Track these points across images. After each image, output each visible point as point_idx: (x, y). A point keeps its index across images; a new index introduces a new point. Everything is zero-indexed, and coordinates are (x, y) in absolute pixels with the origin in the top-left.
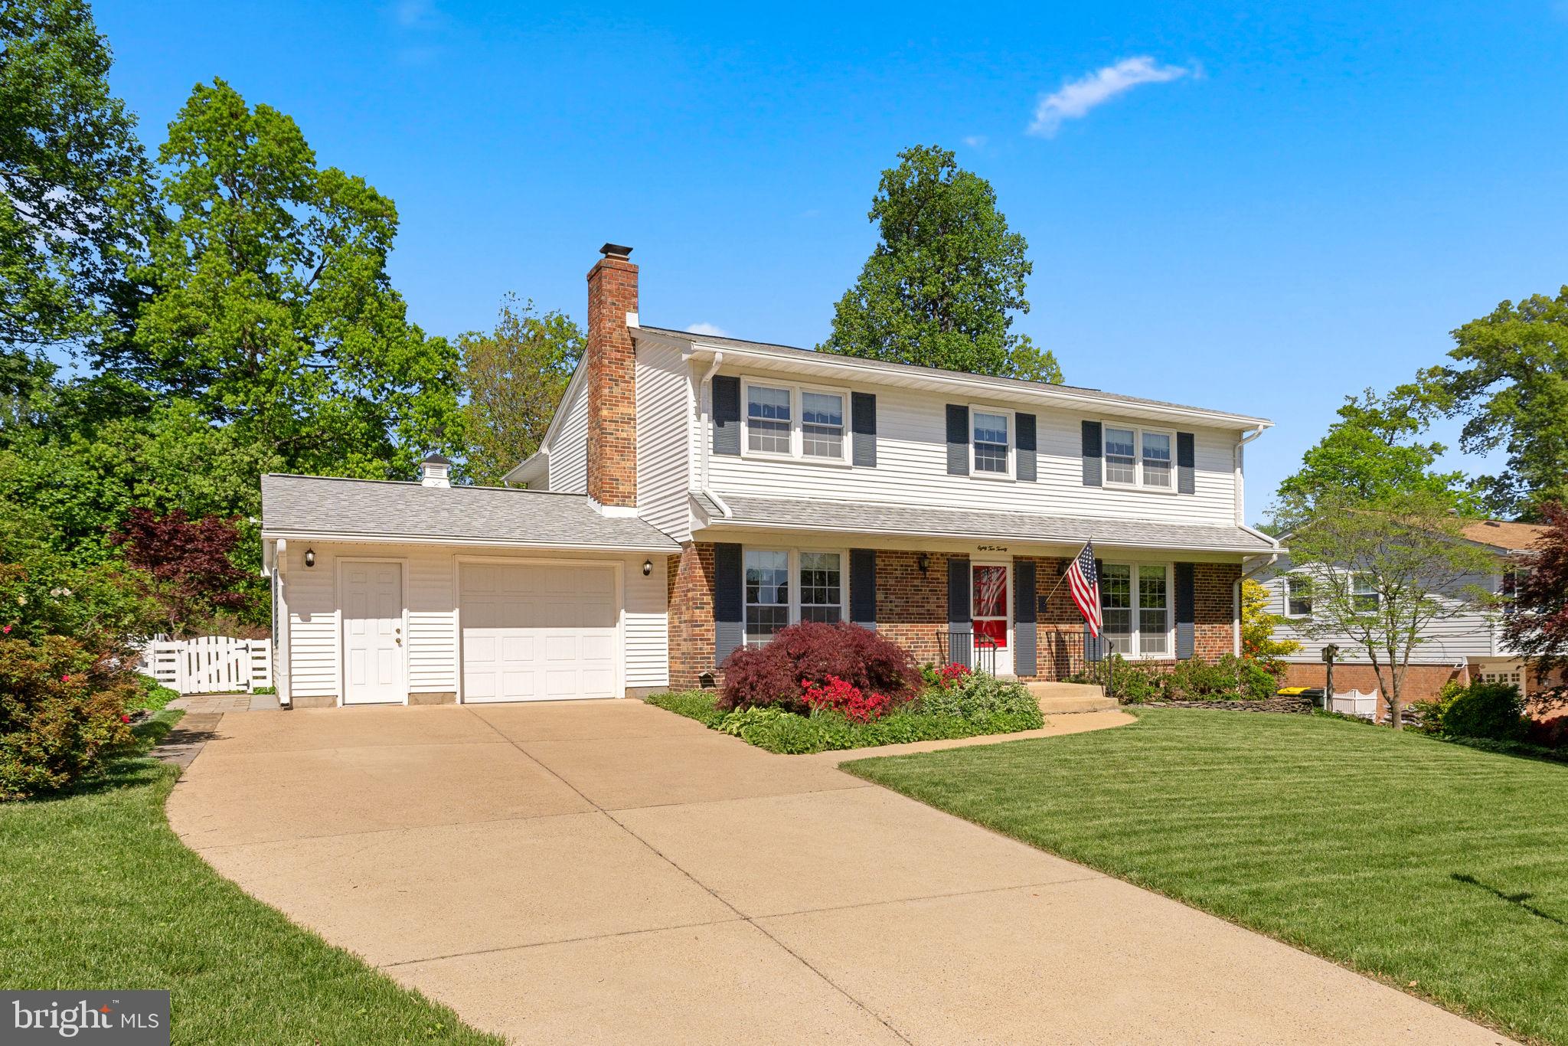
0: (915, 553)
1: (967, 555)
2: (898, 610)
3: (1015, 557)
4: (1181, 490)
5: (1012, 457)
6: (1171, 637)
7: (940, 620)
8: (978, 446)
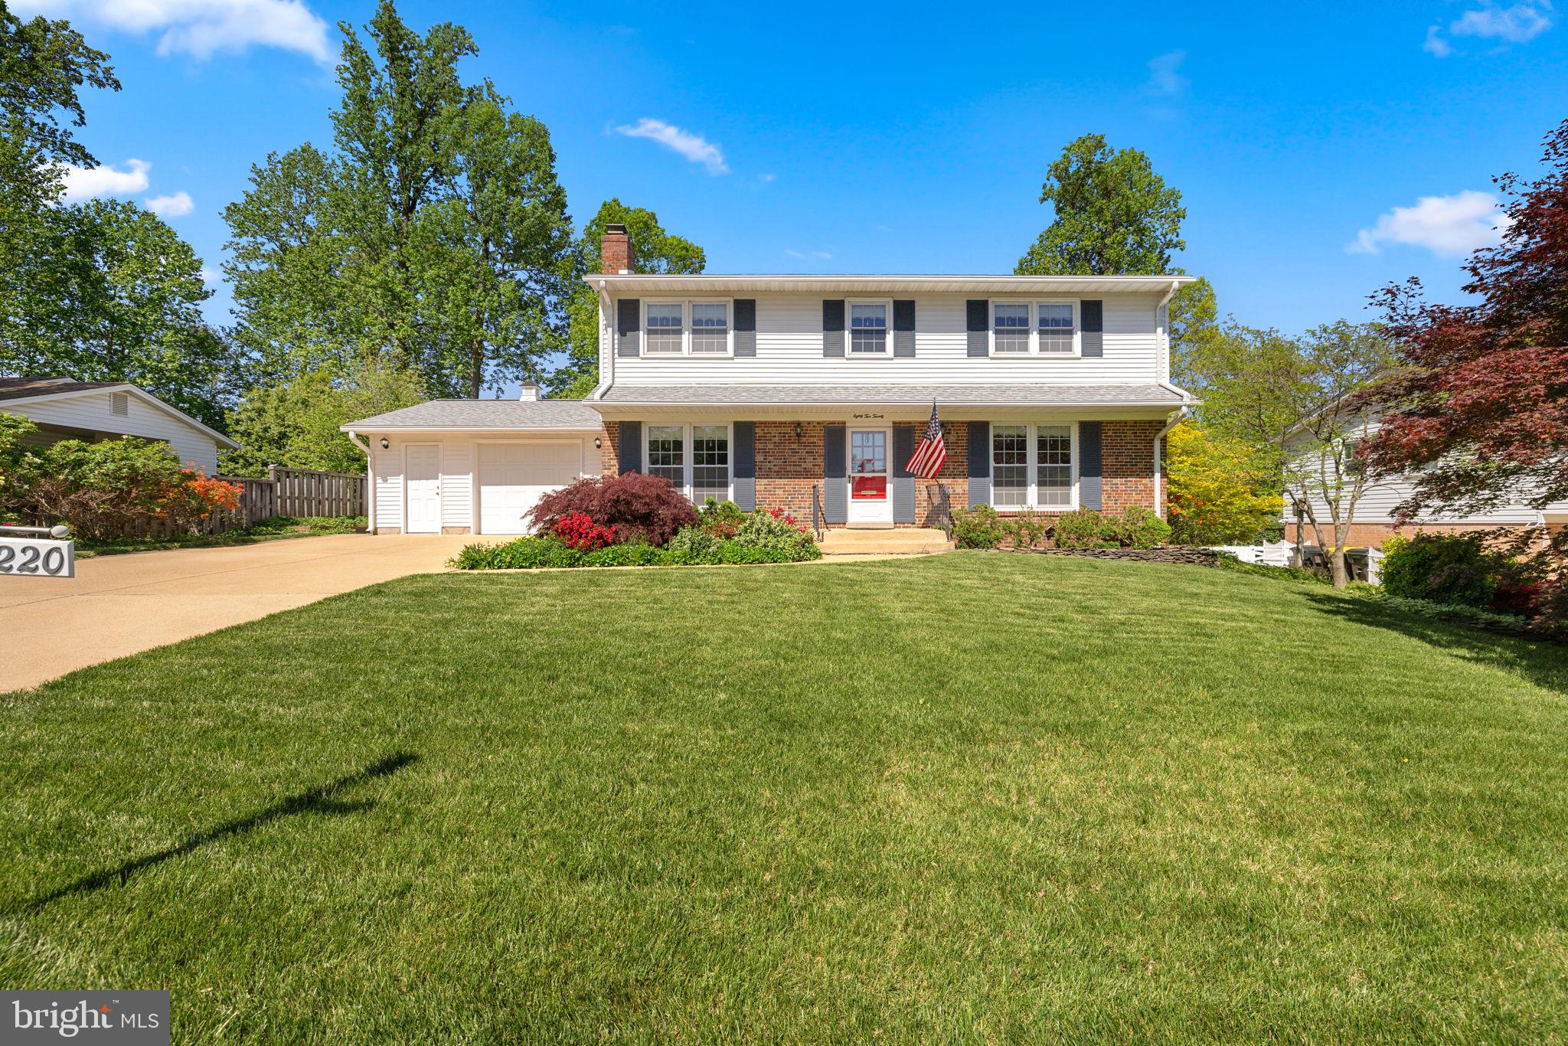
0: (792, 423)
1: (844, 423)
2: (777, 468)
3: (894, 423)
4: (1085, 354)
5: (890, 338)
6: (1075, 490)
7: (815, 476)
8: (854, 332)
